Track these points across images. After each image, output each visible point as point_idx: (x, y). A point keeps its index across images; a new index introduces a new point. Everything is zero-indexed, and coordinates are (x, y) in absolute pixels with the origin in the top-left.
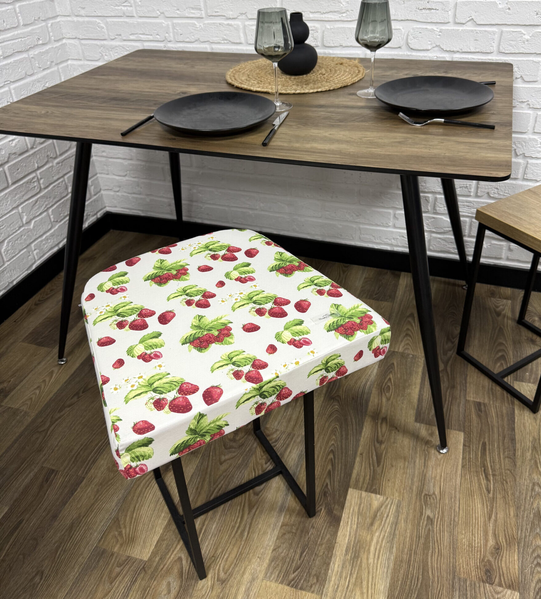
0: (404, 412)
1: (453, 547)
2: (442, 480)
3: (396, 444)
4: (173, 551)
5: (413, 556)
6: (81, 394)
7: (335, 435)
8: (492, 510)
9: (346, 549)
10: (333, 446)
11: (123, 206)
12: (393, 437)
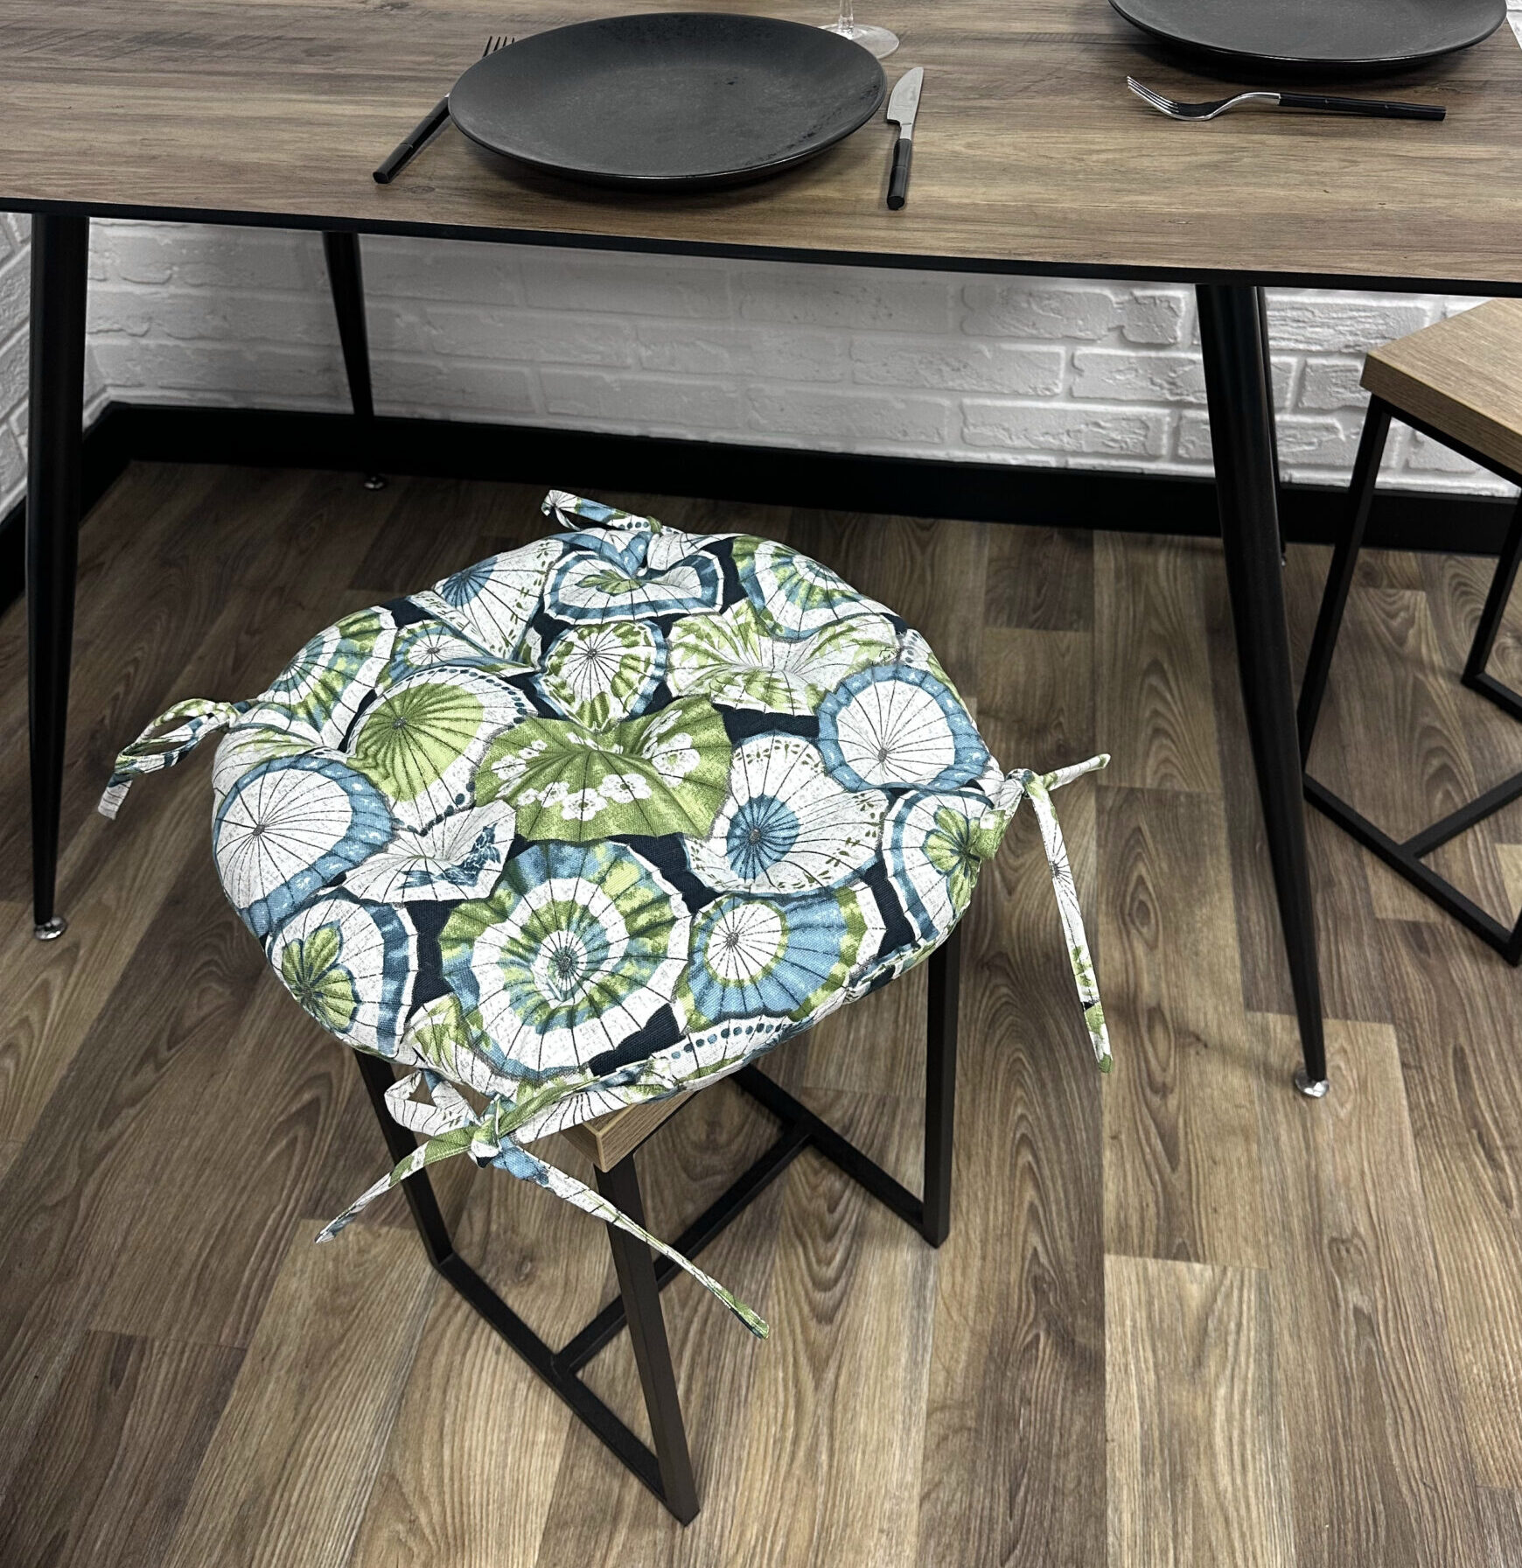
0: (1206, 984)
1: (1451, 1397)
3: (1208, 1090)
5: (1342, 1443)
6: (164, 1054)
7: (1022, 1086)
9: (1142, 1454)
10: (1024, 1123)
11: (165, 382)
12: (1195, 1069)
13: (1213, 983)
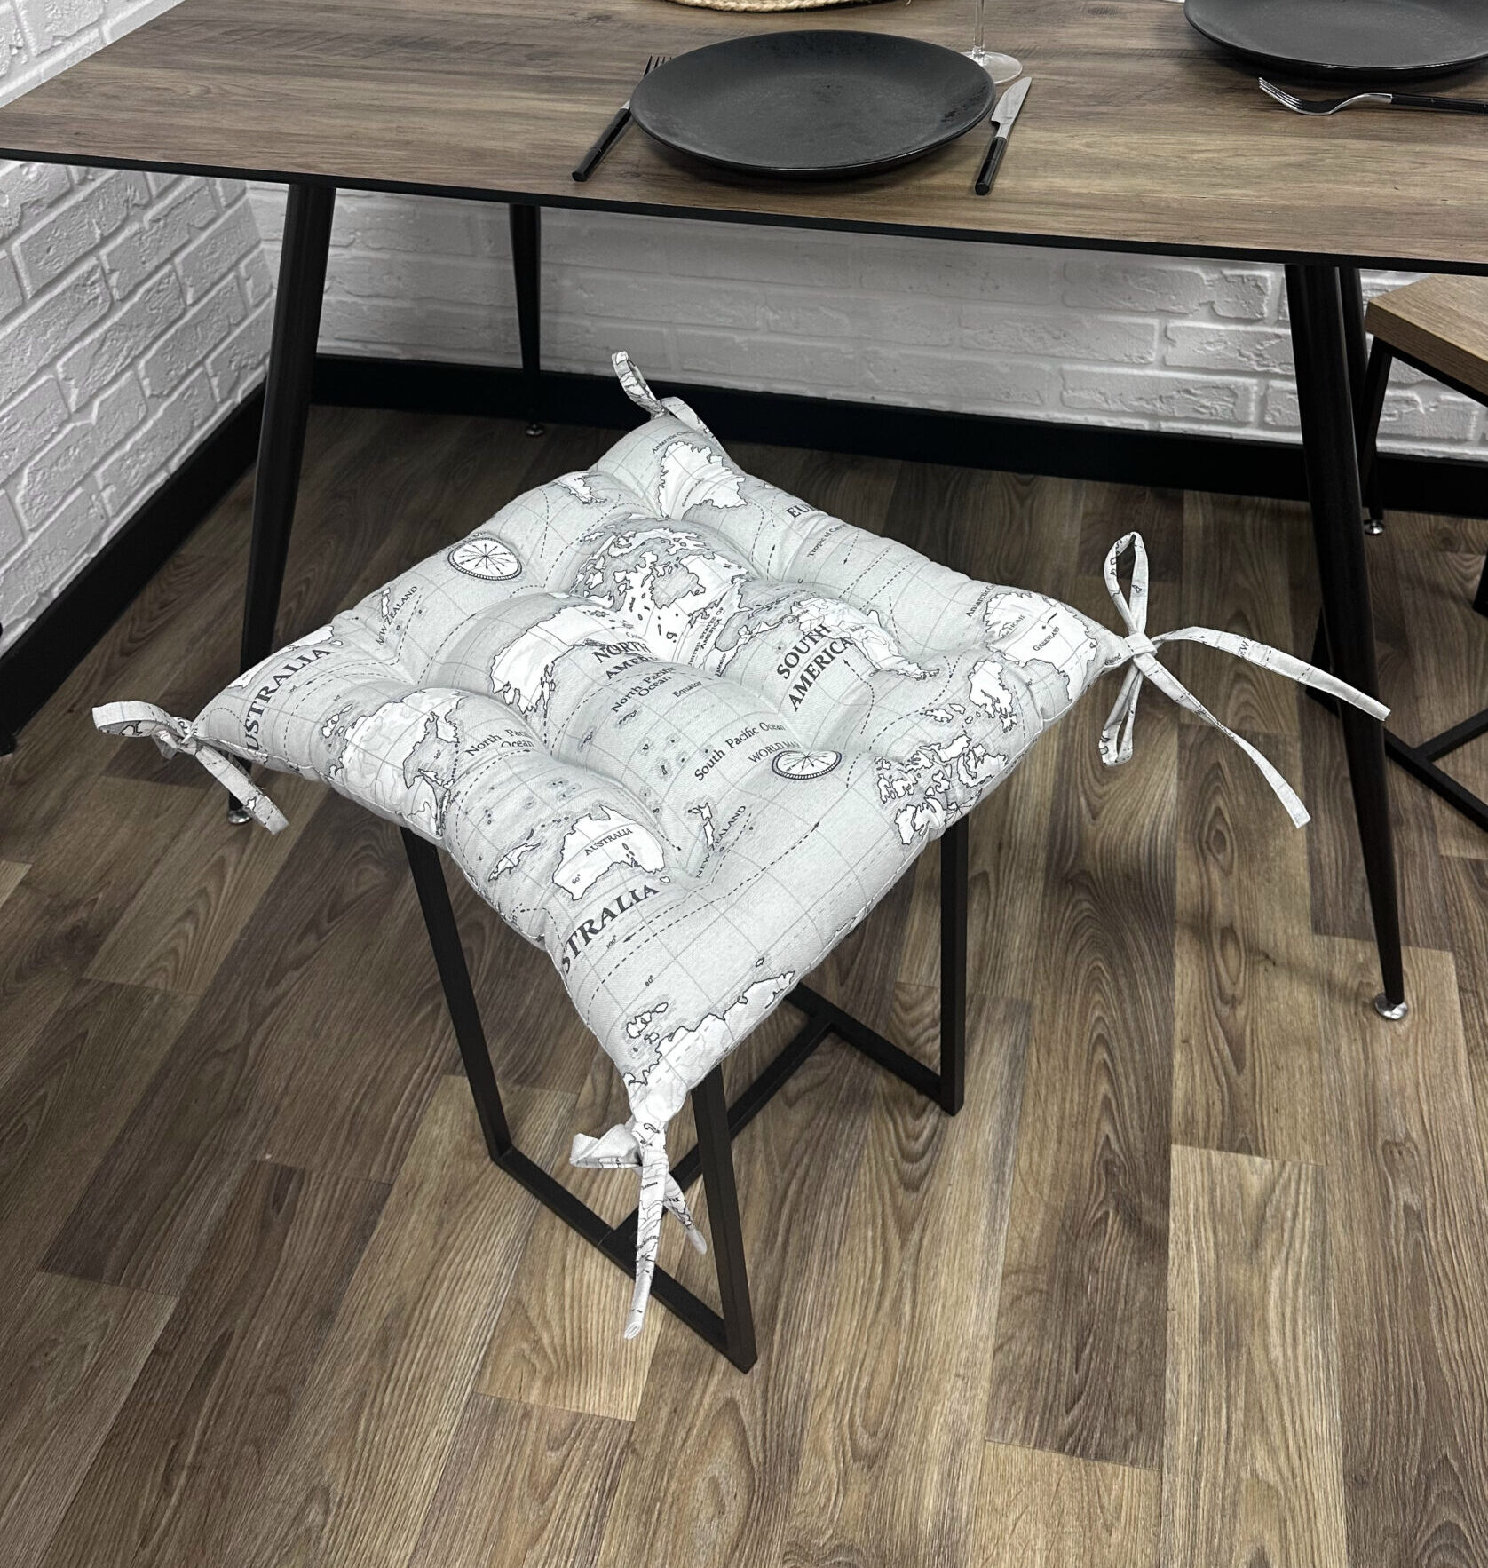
0: (1277, 907)
2: (1423, 1095)
3: (1276, 1004)
4: (706, 1384)
5: (1388, 1327)
6: (325, 926)
7: (1100, 991)
9: (1200, 1323)
10: (1102, 1025)
12: (1263, 983)
13: (1283, 908)
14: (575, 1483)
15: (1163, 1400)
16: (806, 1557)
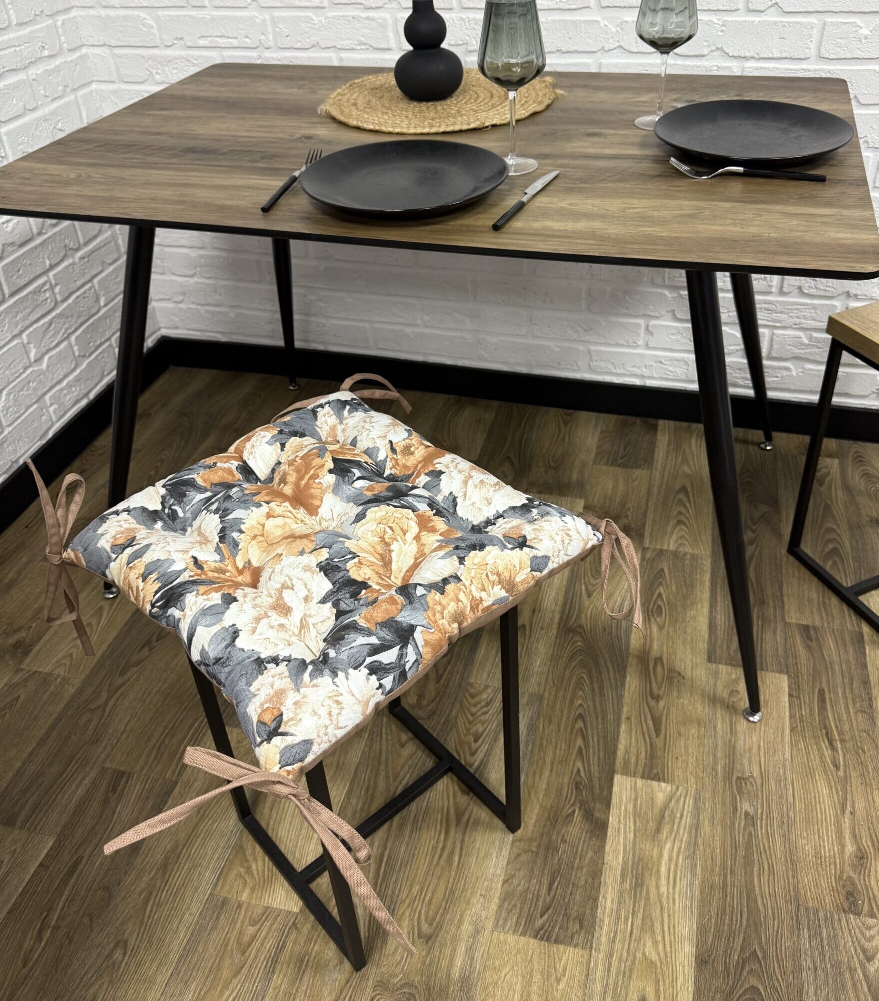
0: (688, 648)
1: (792, 860)
2: (762, 753)
3: (682, 700)
5: (729, 877)
7: (583, 690)
8: (846, 798)
9: (622, 872)
10: (582, 708)
11: (190, 327)
12: (676, 689)
13: (692, 647)
14: (262, 944)
15: (596, 912)
16: (387, 989)
